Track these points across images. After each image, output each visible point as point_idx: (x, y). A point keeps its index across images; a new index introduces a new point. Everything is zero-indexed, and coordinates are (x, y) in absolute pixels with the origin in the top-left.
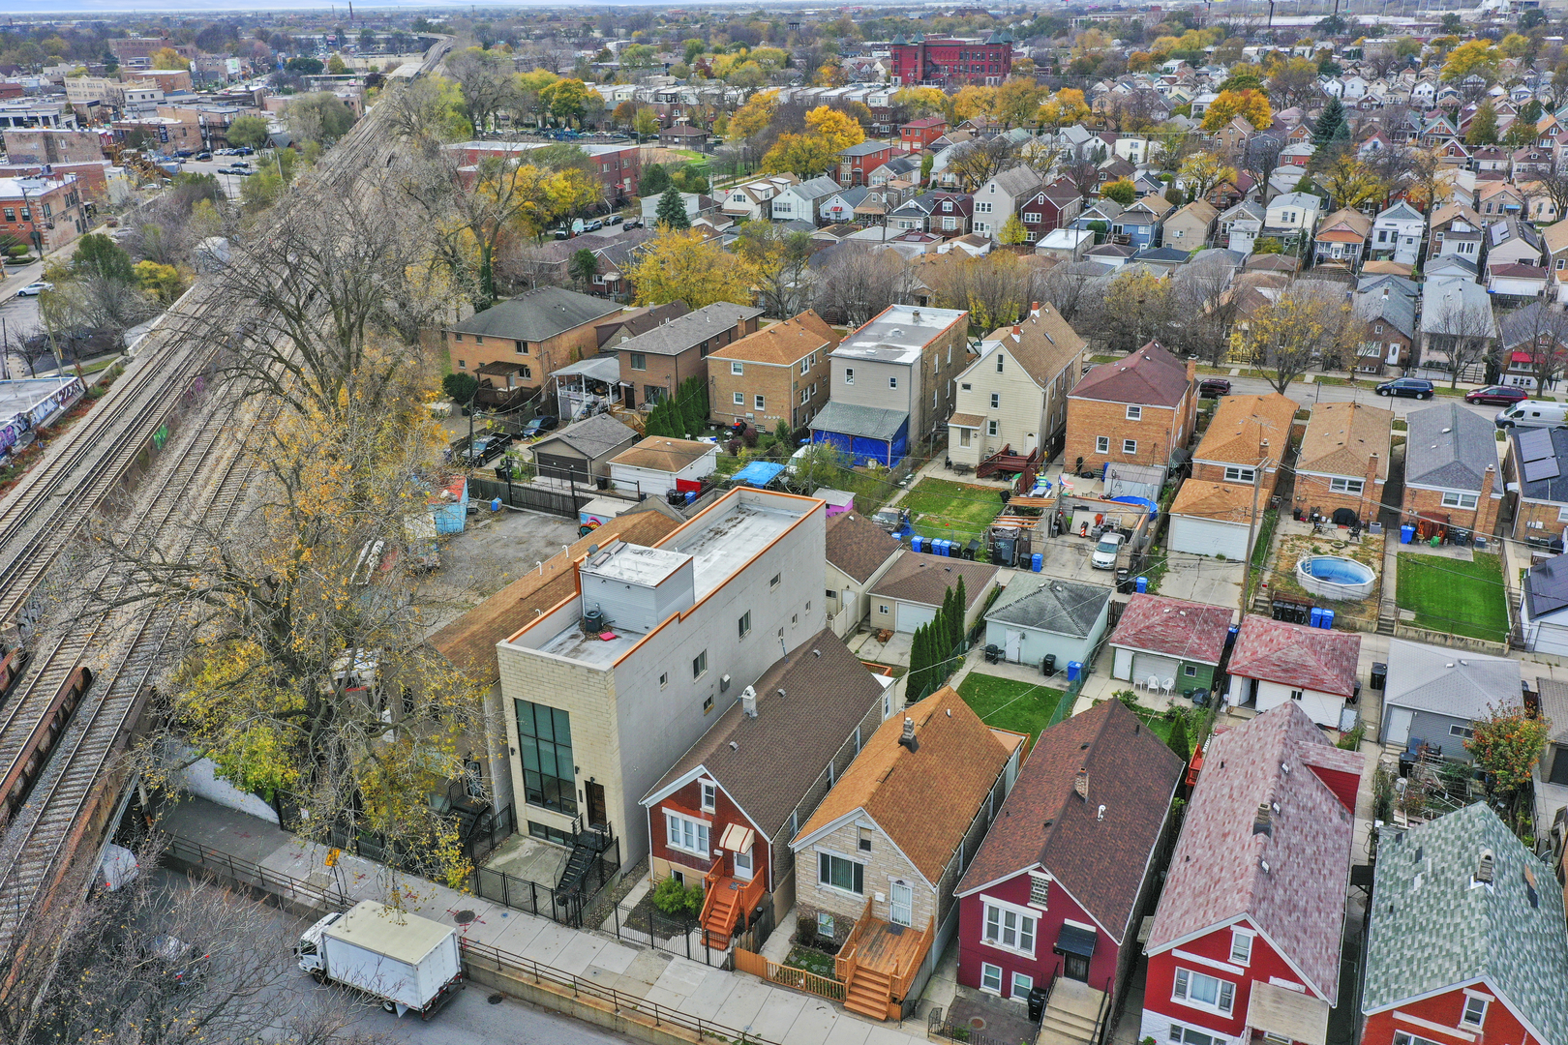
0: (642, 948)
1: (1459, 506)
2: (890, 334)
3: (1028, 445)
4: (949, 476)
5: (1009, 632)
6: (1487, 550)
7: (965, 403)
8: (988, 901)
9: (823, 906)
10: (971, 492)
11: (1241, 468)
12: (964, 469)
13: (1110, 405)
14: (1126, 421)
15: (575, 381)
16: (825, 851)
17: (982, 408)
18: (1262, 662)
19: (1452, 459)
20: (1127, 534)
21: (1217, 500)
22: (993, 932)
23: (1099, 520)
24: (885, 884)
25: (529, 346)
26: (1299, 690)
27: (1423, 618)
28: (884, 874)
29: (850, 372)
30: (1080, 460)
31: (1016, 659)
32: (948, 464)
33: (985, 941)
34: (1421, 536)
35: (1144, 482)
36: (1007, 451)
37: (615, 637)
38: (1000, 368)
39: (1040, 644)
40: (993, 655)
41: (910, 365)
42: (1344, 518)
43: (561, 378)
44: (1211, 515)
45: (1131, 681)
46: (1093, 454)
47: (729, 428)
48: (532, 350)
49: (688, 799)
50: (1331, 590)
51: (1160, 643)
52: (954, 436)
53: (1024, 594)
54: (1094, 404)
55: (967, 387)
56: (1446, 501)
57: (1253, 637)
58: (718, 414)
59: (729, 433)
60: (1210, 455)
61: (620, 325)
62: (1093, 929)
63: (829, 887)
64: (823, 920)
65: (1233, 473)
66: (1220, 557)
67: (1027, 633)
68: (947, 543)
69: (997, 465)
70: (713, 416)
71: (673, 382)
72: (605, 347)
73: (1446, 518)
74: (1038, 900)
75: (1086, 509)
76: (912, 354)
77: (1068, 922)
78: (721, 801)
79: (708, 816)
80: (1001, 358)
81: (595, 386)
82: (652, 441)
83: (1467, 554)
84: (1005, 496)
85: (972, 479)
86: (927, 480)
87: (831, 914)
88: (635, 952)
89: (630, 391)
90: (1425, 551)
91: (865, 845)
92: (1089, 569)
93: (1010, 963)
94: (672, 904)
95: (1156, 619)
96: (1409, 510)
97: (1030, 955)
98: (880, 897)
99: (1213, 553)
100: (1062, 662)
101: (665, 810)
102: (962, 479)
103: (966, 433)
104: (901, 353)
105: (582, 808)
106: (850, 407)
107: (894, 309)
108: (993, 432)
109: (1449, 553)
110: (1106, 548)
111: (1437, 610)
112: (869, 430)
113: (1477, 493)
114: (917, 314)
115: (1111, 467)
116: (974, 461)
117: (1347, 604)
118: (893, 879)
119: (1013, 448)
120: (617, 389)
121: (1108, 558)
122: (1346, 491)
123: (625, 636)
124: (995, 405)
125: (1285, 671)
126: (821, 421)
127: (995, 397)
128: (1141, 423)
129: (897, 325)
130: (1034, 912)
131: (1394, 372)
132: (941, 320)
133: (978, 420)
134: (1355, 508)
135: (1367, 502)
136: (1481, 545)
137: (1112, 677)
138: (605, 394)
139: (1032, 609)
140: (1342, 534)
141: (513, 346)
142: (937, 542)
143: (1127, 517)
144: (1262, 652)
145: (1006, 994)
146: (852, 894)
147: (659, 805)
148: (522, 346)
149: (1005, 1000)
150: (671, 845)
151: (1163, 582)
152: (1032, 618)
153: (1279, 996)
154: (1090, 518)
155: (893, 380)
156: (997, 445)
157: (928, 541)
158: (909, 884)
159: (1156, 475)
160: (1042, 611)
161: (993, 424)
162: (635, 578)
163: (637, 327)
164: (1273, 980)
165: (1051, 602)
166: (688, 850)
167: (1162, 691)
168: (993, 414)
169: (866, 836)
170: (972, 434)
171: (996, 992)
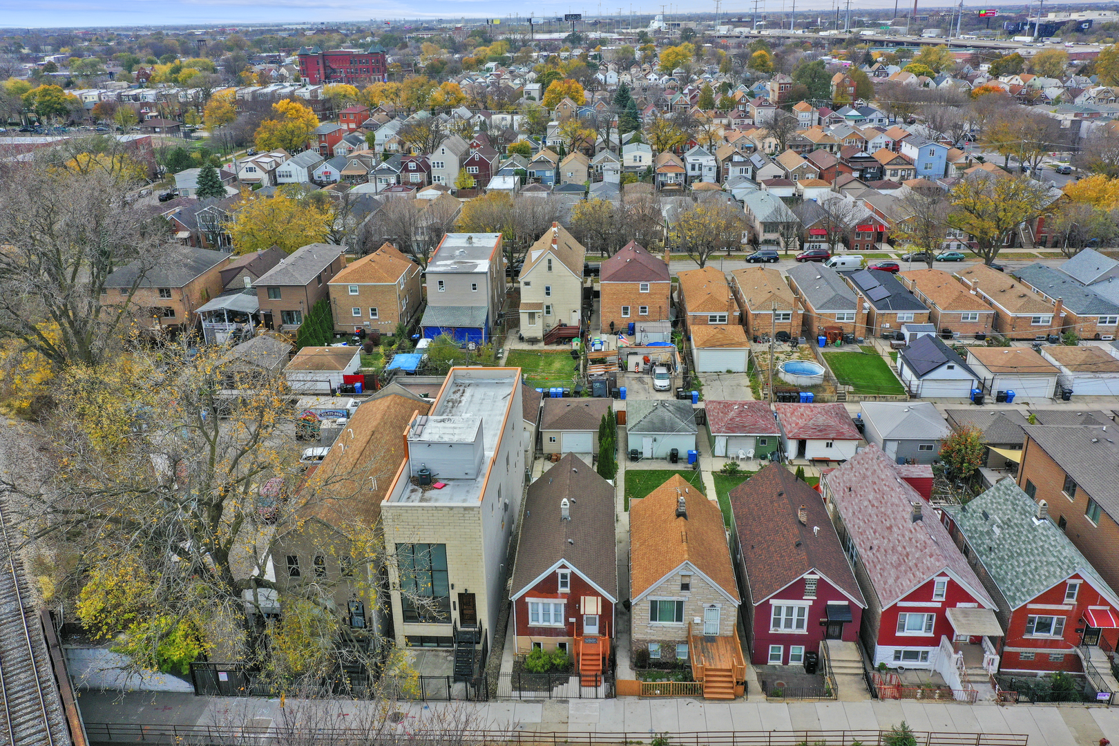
0: (543, 701)
1: (845, 321)
2: (457, 253)
3: (574, 320)
4: (525, 347)
5: (644, 439)
6: (865, 344)
7: (527, 296)
8: (774, 602)
9: (653, 638)
10: (548, 354)
11: (718, 314)
12: (533, 341)
13: (629, 285)
14: (640, 294)
15: (218, 315)
16: (654, 598)
17: (540, 298)
18: (805, 427)
19: (834, 294)
20: (669, 366)
21: (720, 336)
22: (777, 623)
23: (646, 360)
24: (700, 611)
25: (172, 292)
26: (830, 441)
27: (859, 389)
28: (700, 603)
29: (441, 283)
30: (612, 325)
31: (650, 456)
32: (521, 339)
33: (772, 631)
34: (829, 341)
35: (660, 331)
36: (562, 326)
37: (445, 485)
38: (550, 268)
39: (667, 443)
40: (635, 456)
41: (486, 273)
42: (783, 337)
43: (204, 313)
44: (722, 346)
45: (726, 456)
46: (623, 320)
47: (353, 335)
48: (175, 296)
49: (548, 588)
50: (804, 381)
51: (742, 428)
52: (524, 318)
53: (647, 413)
54: (618, 285)
55: (527, 284)
56: (838, 319)
57: (789, 415)
58: (340, 326)
59: (357, 338)
60: (698, 308)
61: (241, 269)
62: (846, 603)
63: (657, 623)
64: (653, 648)
65: (713, 319)
66: (729, 372)
67: (657, 437)
68: (560, 390)
69: (558, 335)
70: (337, 328)
71: (306, 307)
72: (230, 286)
73: (840, 328)
74: (810, 593)
75: (636, 354)
76: (483, 266)
77: (830, 603)
78: (576, 582)
79: (564, 596)
80: (550, 261)
81: (234, 316)
82: (306, 351)
83: (857, 348)
84: (575, 355)
85: (541, 346)
86: (512, 352)
87: (659, 642)
88: (540, 706)
89: (268, 317)
90: (833, 350)
91: (685, 587)
92: (654, 392)
93: (788, 640)
94: (543, 666)
95: (732, 414)
96: (817, 327)
97: (804, 631)
98: (697, 620)
99: (724, 370)
100: (683, 452)
101: (527, 599)
102: (535, 347)
103: (532, 315)
104: (476, 266)
105: (455, 614)
106: (445, 308)
107: (448, 237)
108: (548, 312)
109: (847, 349)
110: (661, 376)
111: (862, 383)
112: (466, 322)
113: (854, 311)
114: (470, 238)
115: (638, 326)
116: (539, 334)
117: (814, 387)
118: (707, 605)
119: (564, 322)
120: (256, 317)
121: (664, 383)
122: (781, 321)
123: (451, 483)
124: (548, 294)
125: (820, 431)
126: (426, 321)
127: (548, 289)
128: (649, 294)
129: (458, 248)
130: (807, 603)
131: (748, 248)
132: (490, 241)
133: (539, 306)
134: (788, 330)
135: (794, 327)
136: (861, 342)
137: (714, 456)
138: (246, 321)
139: (656, 421)
140: (786, 347)
141: (157, 293)
142: (553, 390)
143: (662, 355)
144: (801, 422)
145: (786, 662)
146: (675, 624)
147: (523, 597)
148: (164, 292)
149: (785, 667)
150: (532, 624)
151: (703, 392)
152: (658, 427)
153: (965, 613)
154: (640, 359)
155: (474, 285)
156: (553, 322)
157: (546, 390)
158: (719, 606)
159: (667, 327)
160: (663, 420)
161: (548, 307)
162: (455, 439)
163: (257, 269)
164: (959, 605)
165: (667, 415)
166: (546, 624)
167: (749, 458)
168: (547, 300)
169: (686, 581)
170: (536, 315)
171: (779, 663)
